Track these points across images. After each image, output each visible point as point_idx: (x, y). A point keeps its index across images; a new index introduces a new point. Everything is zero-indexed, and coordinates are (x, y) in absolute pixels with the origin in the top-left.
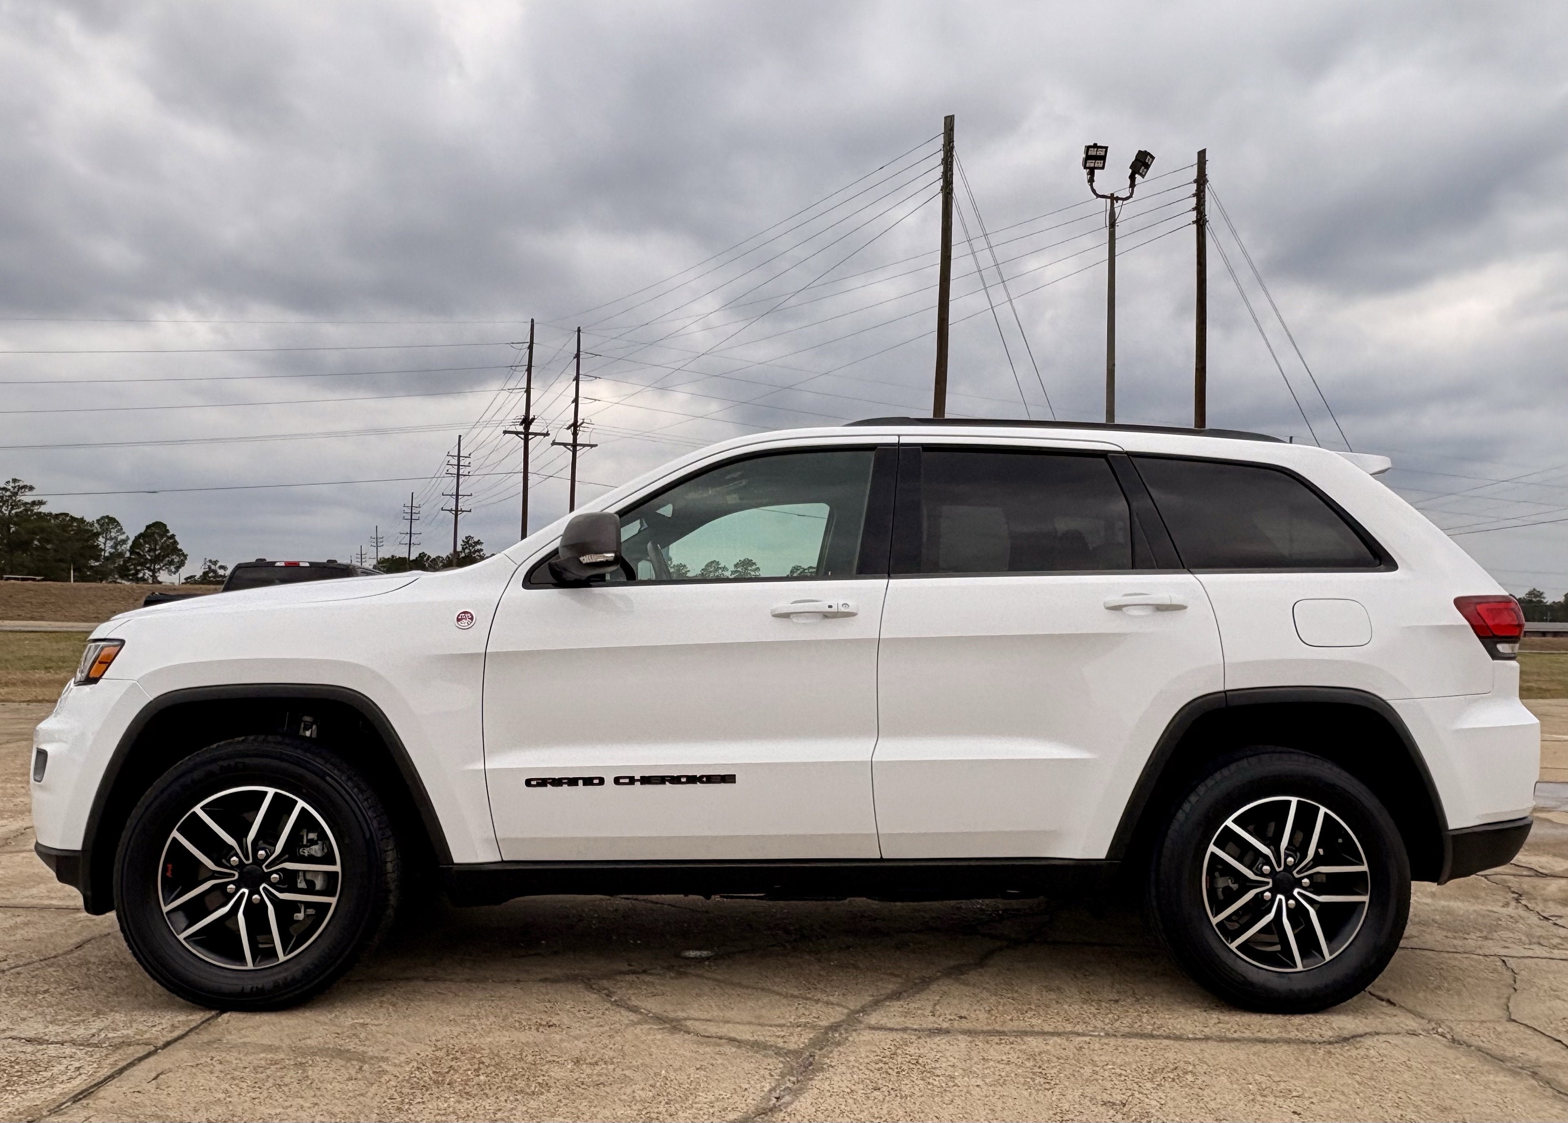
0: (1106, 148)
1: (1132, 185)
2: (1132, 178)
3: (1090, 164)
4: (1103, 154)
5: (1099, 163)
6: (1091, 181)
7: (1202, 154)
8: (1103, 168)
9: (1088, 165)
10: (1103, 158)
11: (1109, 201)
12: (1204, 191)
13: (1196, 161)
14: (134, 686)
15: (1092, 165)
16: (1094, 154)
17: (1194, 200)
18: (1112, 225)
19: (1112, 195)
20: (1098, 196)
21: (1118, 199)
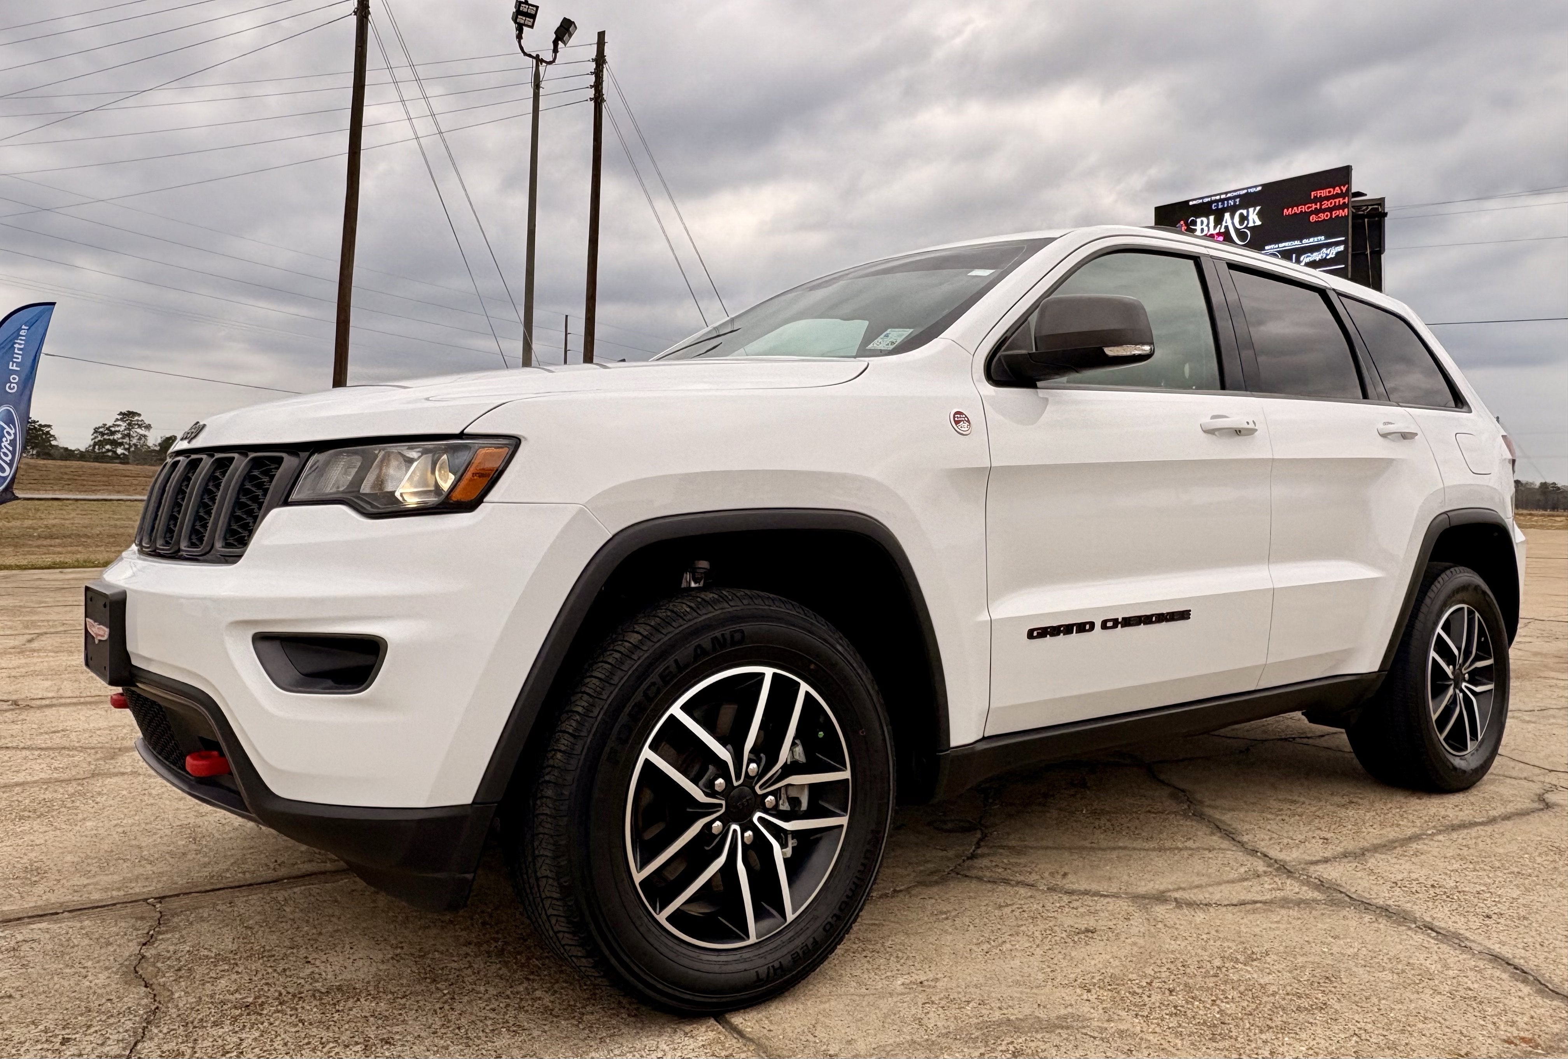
0: (537, 7)
1: (555, 50)
2: (555, 44)
3: (521, 19)
4: (533, 12)
5: (529, 21)
6: (519, 37)
7: (601, 35)
8: (532, 27)
9: (518, 20)
10: (533, 17)
11: (534, 61)
12: (602, 71)
13: (596, 41)
14: (581, 510)
15: (522, 22)
16: (525, 10)
17: (593, 78)
18: (537, 86)
19: (538, 56)
20: (525, 54)
21: (542, 61)
